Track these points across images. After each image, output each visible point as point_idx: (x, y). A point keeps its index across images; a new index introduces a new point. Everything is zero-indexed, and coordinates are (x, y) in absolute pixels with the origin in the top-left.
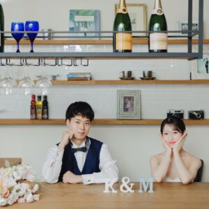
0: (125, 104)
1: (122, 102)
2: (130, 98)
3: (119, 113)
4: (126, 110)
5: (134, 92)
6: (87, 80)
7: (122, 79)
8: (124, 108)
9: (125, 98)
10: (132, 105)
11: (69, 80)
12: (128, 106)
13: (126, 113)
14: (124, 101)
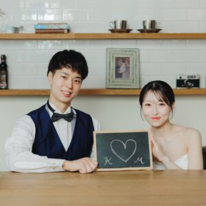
0: (117, 67)
1: (113, 65)
2: (125, 60)
3: (108, 80)
4: (118, 75)
5: (130, 50)
6: (63, 33)
7: (112, 31)
8: (116, 73)
9: (117, 59)
10: (128, 69)
11: (37, 33)
12: (122, 70)
13: (119, 80)
14: (117, 63)
